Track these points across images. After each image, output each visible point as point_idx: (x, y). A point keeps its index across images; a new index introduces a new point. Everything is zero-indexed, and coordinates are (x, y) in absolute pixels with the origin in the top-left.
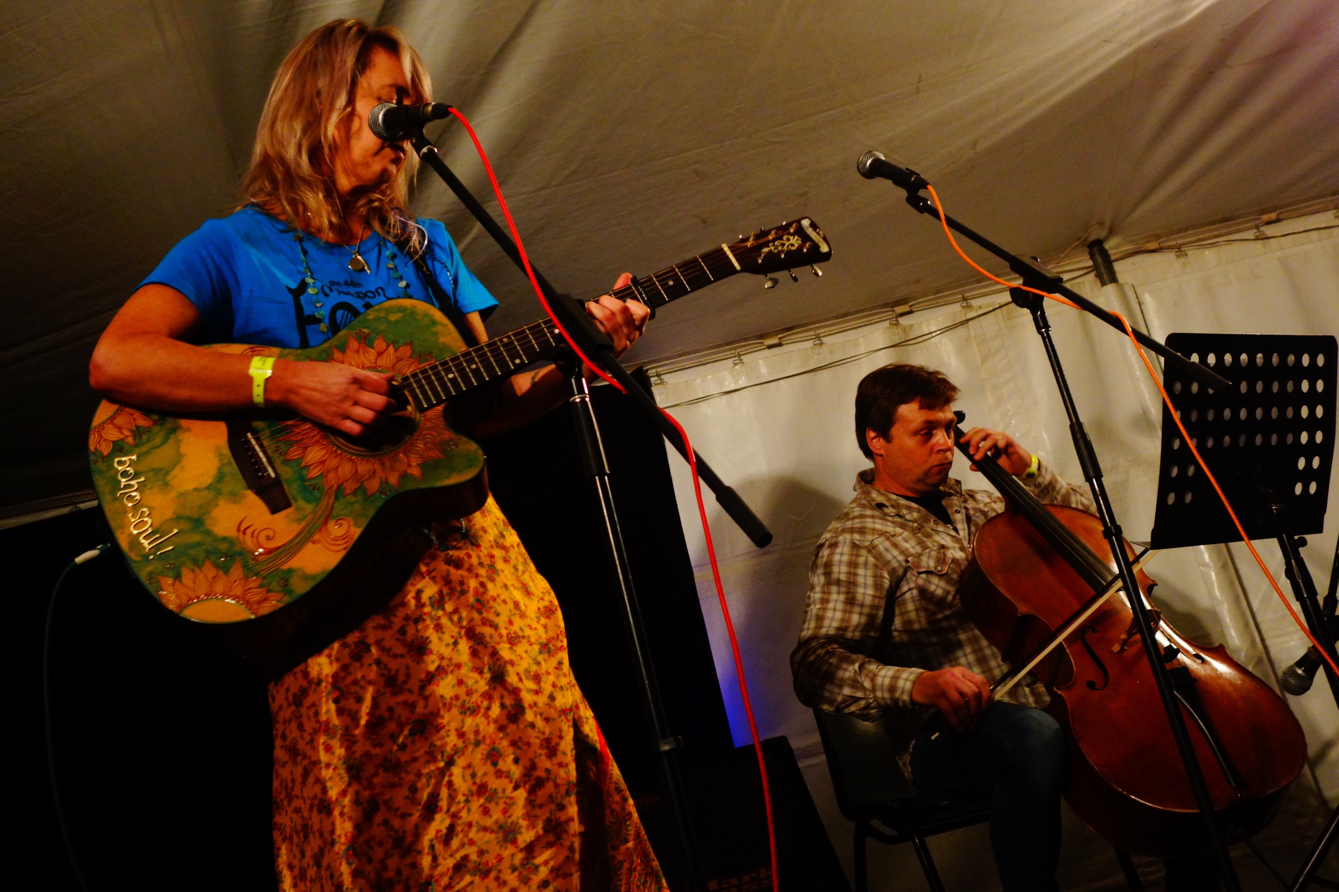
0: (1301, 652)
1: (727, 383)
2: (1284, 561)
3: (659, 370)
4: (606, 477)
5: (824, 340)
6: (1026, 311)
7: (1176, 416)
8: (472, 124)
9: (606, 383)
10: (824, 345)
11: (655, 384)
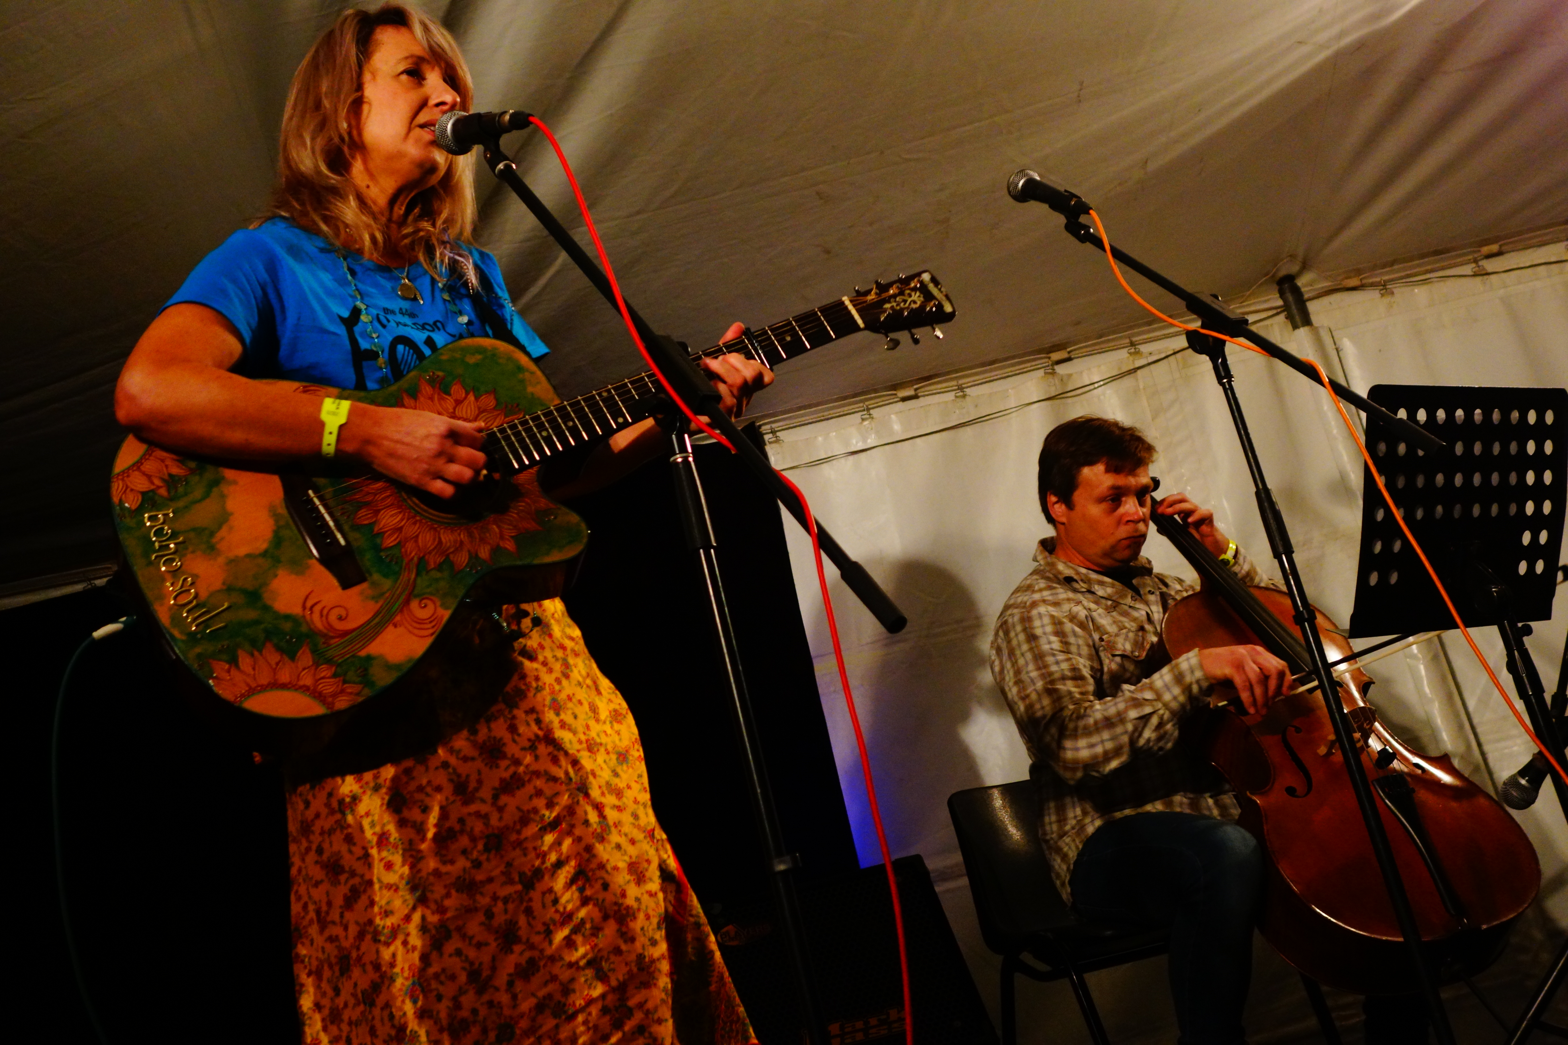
0: (1525, 759)
1: (854, 442)
2: (1505, 652)
3: (774, 425)
4: (712, 551)
5: (968, 391)
6: (1205, 358)
7: (1380, 481)
8: (556, 137)
9: (714, 441)
10: (967, 397)
11: (770, 443)
